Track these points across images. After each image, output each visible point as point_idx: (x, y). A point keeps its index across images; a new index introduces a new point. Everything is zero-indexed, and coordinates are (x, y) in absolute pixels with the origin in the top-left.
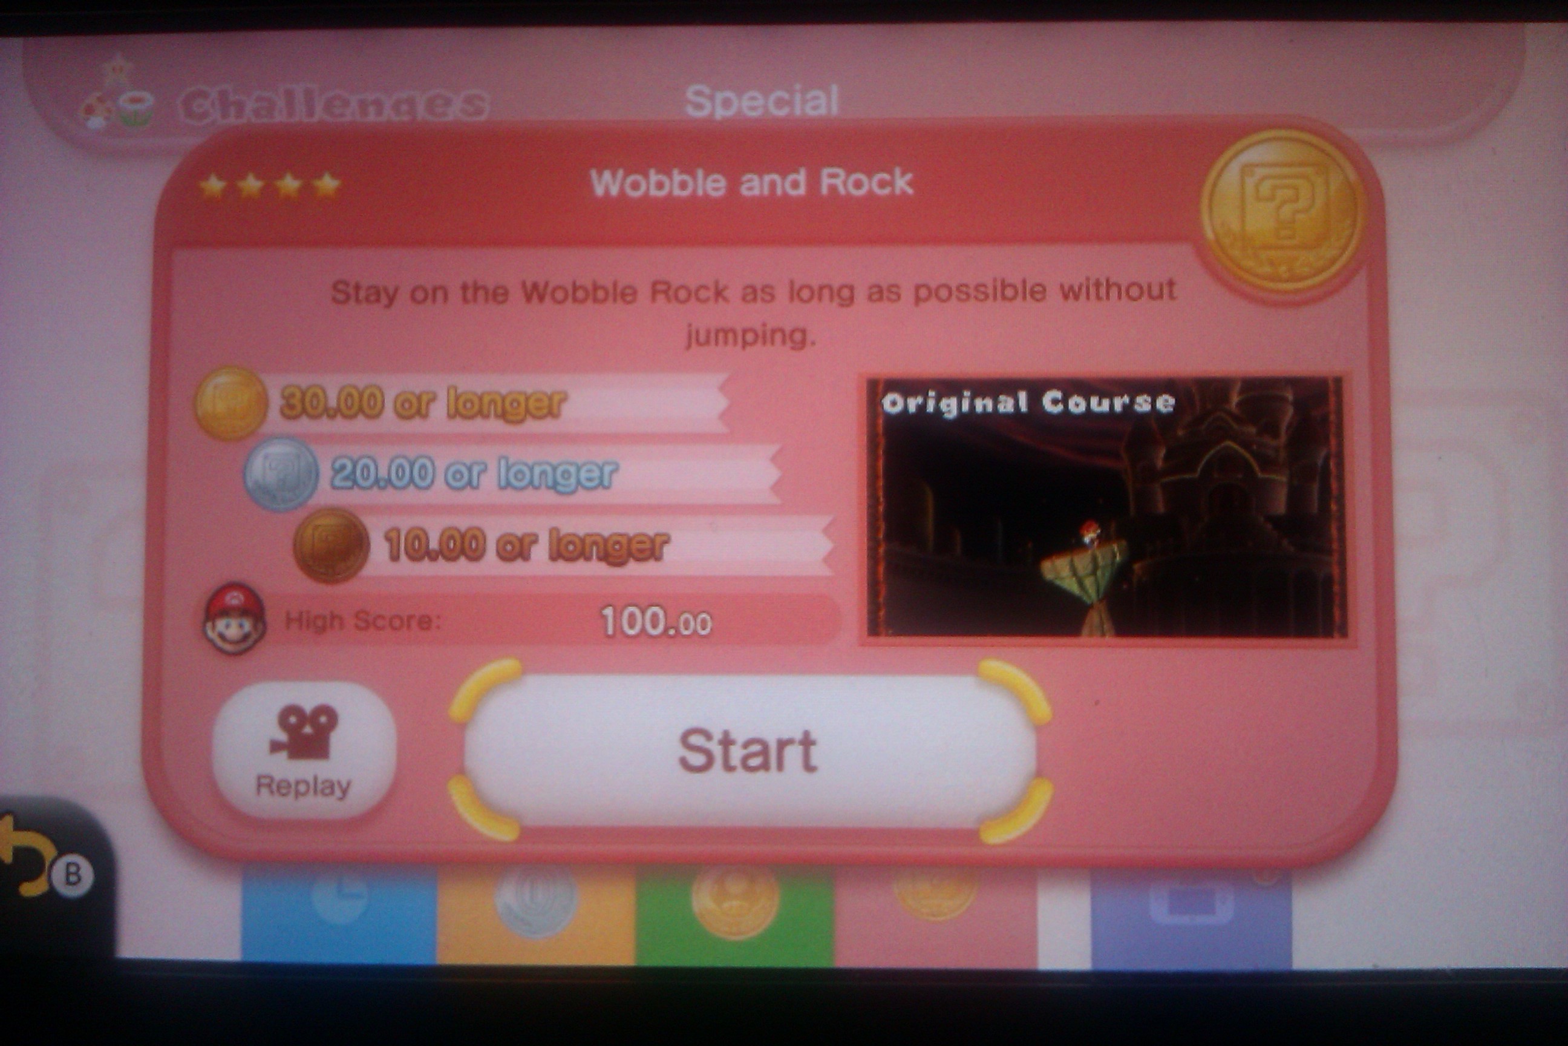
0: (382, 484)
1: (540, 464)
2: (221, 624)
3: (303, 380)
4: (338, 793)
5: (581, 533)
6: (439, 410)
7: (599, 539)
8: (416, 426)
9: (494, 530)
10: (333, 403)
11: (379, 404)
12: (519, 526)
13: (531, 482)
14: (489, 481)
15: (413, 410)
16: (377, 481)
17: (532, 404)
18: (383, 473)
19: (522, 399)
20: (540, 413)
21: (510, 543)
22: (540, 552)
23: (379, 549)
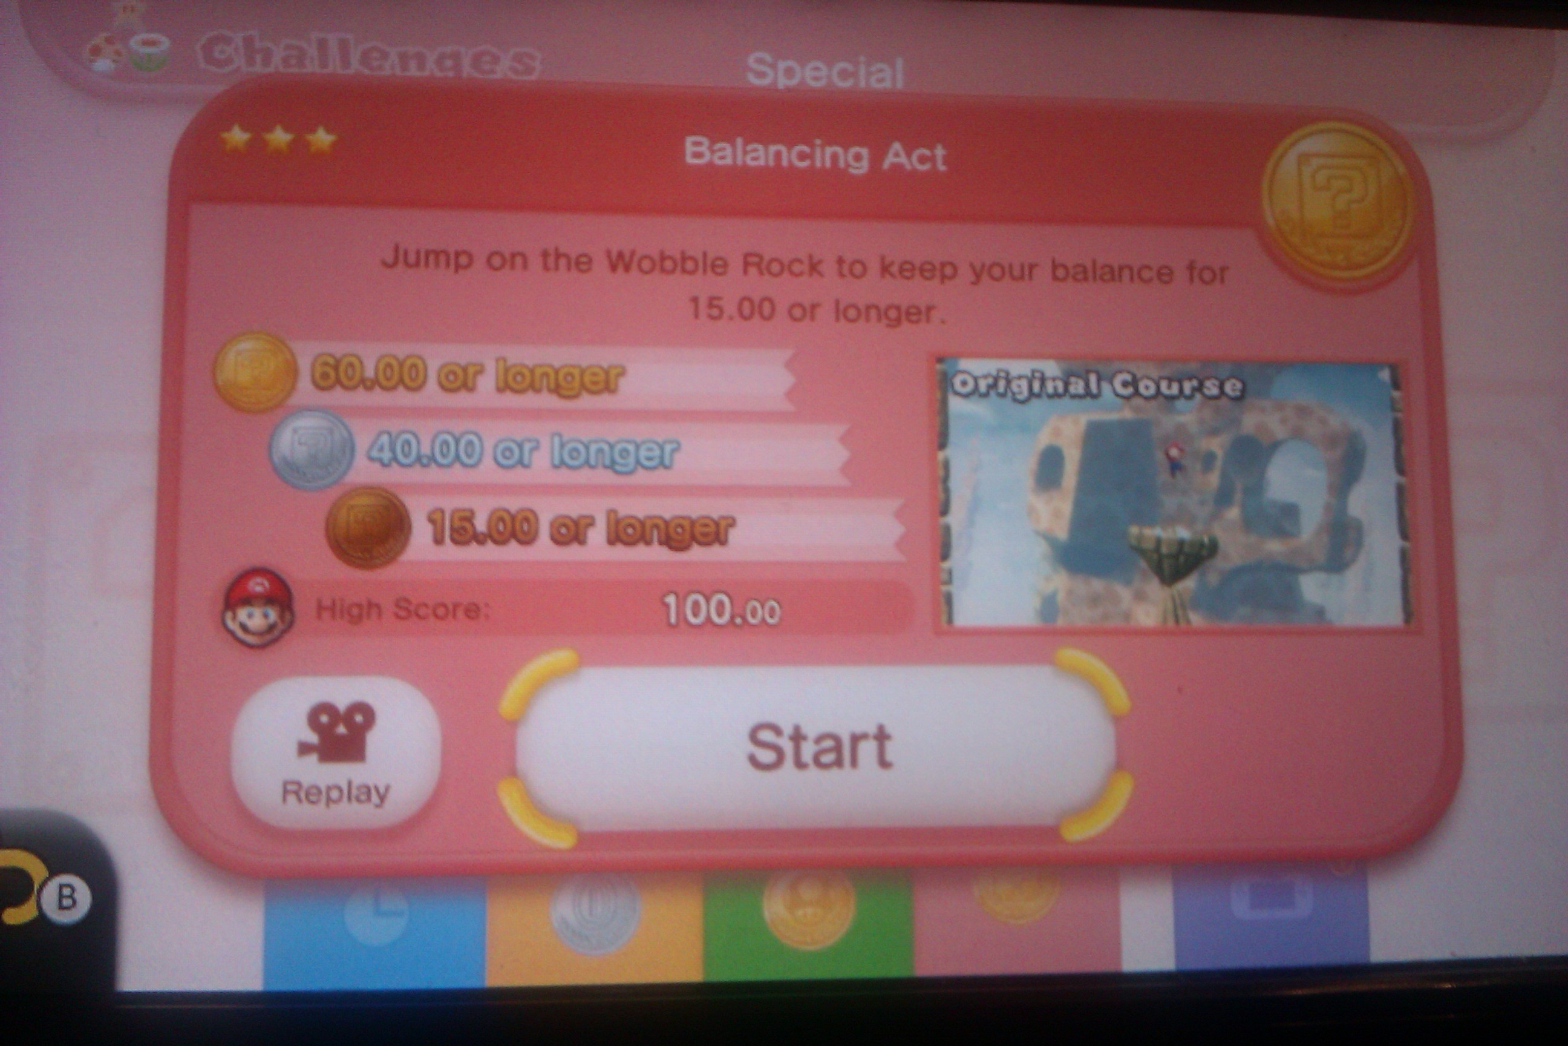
0: (425, 461)
1: (596, 442)
2: (242, 614)
3: (338, 348)
4: (375, 798)
5: (641, 515)
6: (487, 383)
7: (660, 522)
8: (462, 399)
9: (547, 511)
10: (370, 373)
11: (421, 377)
12: (573, 508)
13: (587, 462)
14: (541, 461)
15: (459, 383)
16: (419, 459)
17: (587, 379)
18: (426, 450)
19: (576, 372)
20: (594, 388)
21: (565, 525)
22: (597, 535)
23: (421, 532)
